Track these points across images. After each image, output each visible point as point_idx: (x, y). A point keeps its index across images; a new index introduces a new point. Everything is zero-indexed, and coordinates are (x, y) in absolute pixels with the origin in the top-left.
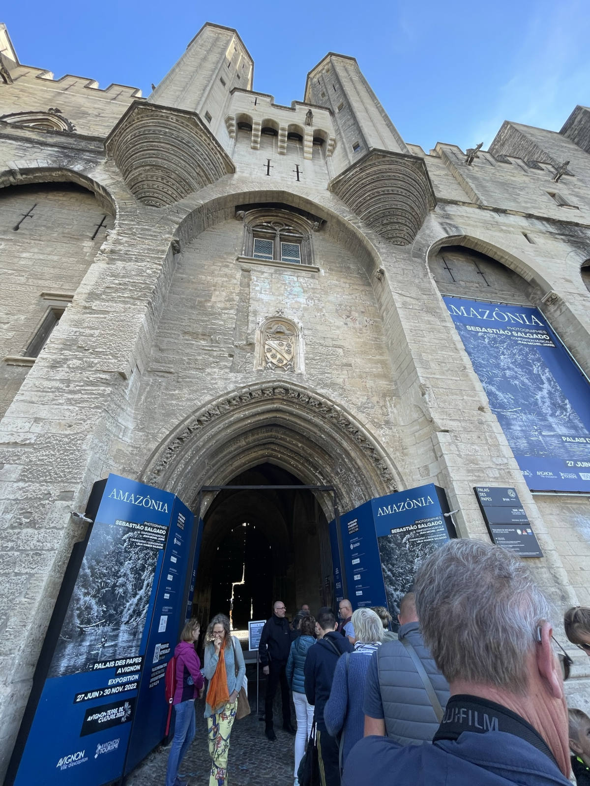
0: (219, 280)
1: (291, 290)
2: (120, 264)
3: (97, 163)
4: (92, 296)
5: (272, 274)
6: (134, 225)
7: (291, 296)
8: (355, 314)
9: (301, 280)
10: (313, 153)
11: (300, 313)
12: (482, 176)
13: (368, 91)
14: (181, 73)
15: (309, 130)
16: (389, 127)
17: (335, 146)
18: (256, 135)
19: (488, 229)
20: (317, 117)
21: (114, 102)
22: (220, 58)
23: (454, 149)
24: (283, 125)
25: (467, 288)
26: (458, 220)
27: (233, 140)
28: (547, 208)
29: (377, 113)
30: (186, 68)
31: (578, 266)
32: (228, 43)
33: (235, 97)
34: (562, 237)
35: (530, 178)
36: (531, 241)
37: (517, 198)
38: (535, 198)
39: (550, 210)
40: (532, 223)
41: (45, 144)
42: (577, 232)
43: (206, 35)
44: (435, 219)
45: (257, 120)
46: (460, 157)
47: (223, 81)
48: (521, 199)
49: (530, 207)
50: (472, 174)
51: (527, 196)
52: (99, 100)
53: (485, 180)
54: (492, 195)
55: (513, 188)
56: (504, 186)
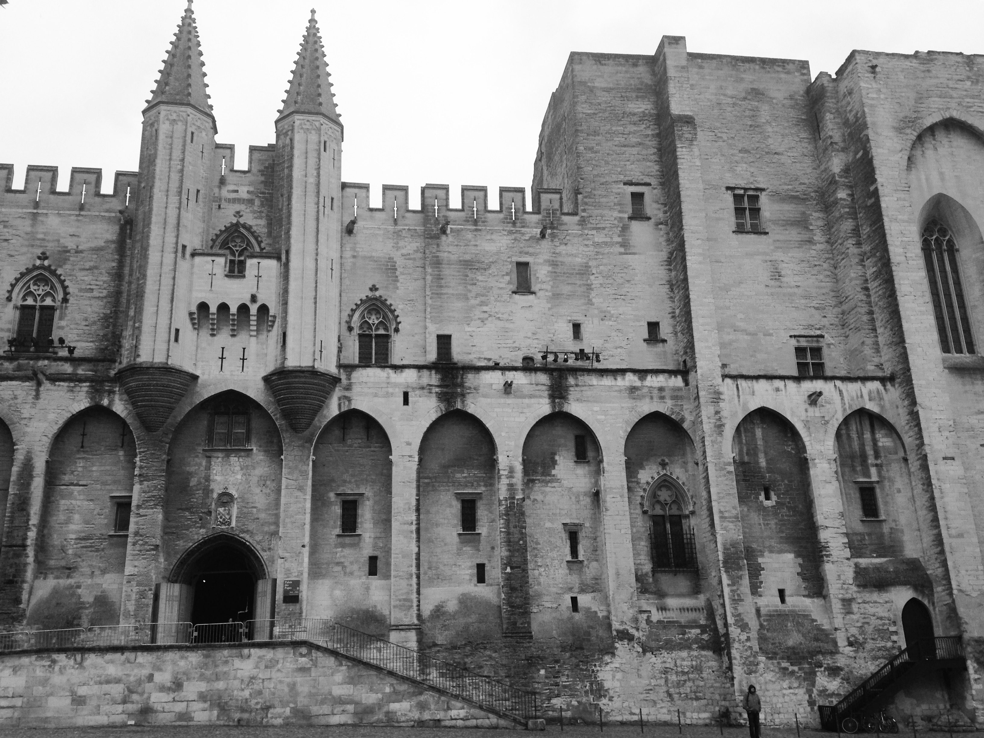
0: (193, 469)
1: (234, 469)
2: (145, 483)
3: (114, 392)
4: (139, 507)
5: (223, 458)
6: (145, 451)
7: (233, 475)
8: (268, 483)
9: (241, 460)
10: (258, 331)
11: (236, 487)
12: (450, 255)
13: (318, 212)
14: (151, 272)
15: (254, 309)
16: (315, 303)
17: (274, 322)
18: (213, 324)
19: (376, 395)
20: (264, 278)
21: (82, 213)
22: (179, 208)
23: (441, 193)
24: (233, 310)
25: (351, 446)
26: (356, 389)
27: (196, 332)
28: (496, 301)
29: (313, 273)
30: (154, 256)
31: (428, 426)
32: (184, 145)
33: (196, 270)
34: (437, 390)
35: (513, 237)
36: (406, 402)
37: (470, 291)
38: (492, 282)
39: (498, 304)
40: (420, 377)
41: (81, 380)
42: (457, 378)
43: (161, 137)
44: (337, 393)
45: (213, 309)
46: (441, 215)
47: (184, 247)
48: (475, 290)
49: (477, 305)
50: (438, 254)
51: (486, 281)
52: (70, 215)
53: (450, 263)
54: (442, 294)
55: (477, 269)
56: (466, 268)
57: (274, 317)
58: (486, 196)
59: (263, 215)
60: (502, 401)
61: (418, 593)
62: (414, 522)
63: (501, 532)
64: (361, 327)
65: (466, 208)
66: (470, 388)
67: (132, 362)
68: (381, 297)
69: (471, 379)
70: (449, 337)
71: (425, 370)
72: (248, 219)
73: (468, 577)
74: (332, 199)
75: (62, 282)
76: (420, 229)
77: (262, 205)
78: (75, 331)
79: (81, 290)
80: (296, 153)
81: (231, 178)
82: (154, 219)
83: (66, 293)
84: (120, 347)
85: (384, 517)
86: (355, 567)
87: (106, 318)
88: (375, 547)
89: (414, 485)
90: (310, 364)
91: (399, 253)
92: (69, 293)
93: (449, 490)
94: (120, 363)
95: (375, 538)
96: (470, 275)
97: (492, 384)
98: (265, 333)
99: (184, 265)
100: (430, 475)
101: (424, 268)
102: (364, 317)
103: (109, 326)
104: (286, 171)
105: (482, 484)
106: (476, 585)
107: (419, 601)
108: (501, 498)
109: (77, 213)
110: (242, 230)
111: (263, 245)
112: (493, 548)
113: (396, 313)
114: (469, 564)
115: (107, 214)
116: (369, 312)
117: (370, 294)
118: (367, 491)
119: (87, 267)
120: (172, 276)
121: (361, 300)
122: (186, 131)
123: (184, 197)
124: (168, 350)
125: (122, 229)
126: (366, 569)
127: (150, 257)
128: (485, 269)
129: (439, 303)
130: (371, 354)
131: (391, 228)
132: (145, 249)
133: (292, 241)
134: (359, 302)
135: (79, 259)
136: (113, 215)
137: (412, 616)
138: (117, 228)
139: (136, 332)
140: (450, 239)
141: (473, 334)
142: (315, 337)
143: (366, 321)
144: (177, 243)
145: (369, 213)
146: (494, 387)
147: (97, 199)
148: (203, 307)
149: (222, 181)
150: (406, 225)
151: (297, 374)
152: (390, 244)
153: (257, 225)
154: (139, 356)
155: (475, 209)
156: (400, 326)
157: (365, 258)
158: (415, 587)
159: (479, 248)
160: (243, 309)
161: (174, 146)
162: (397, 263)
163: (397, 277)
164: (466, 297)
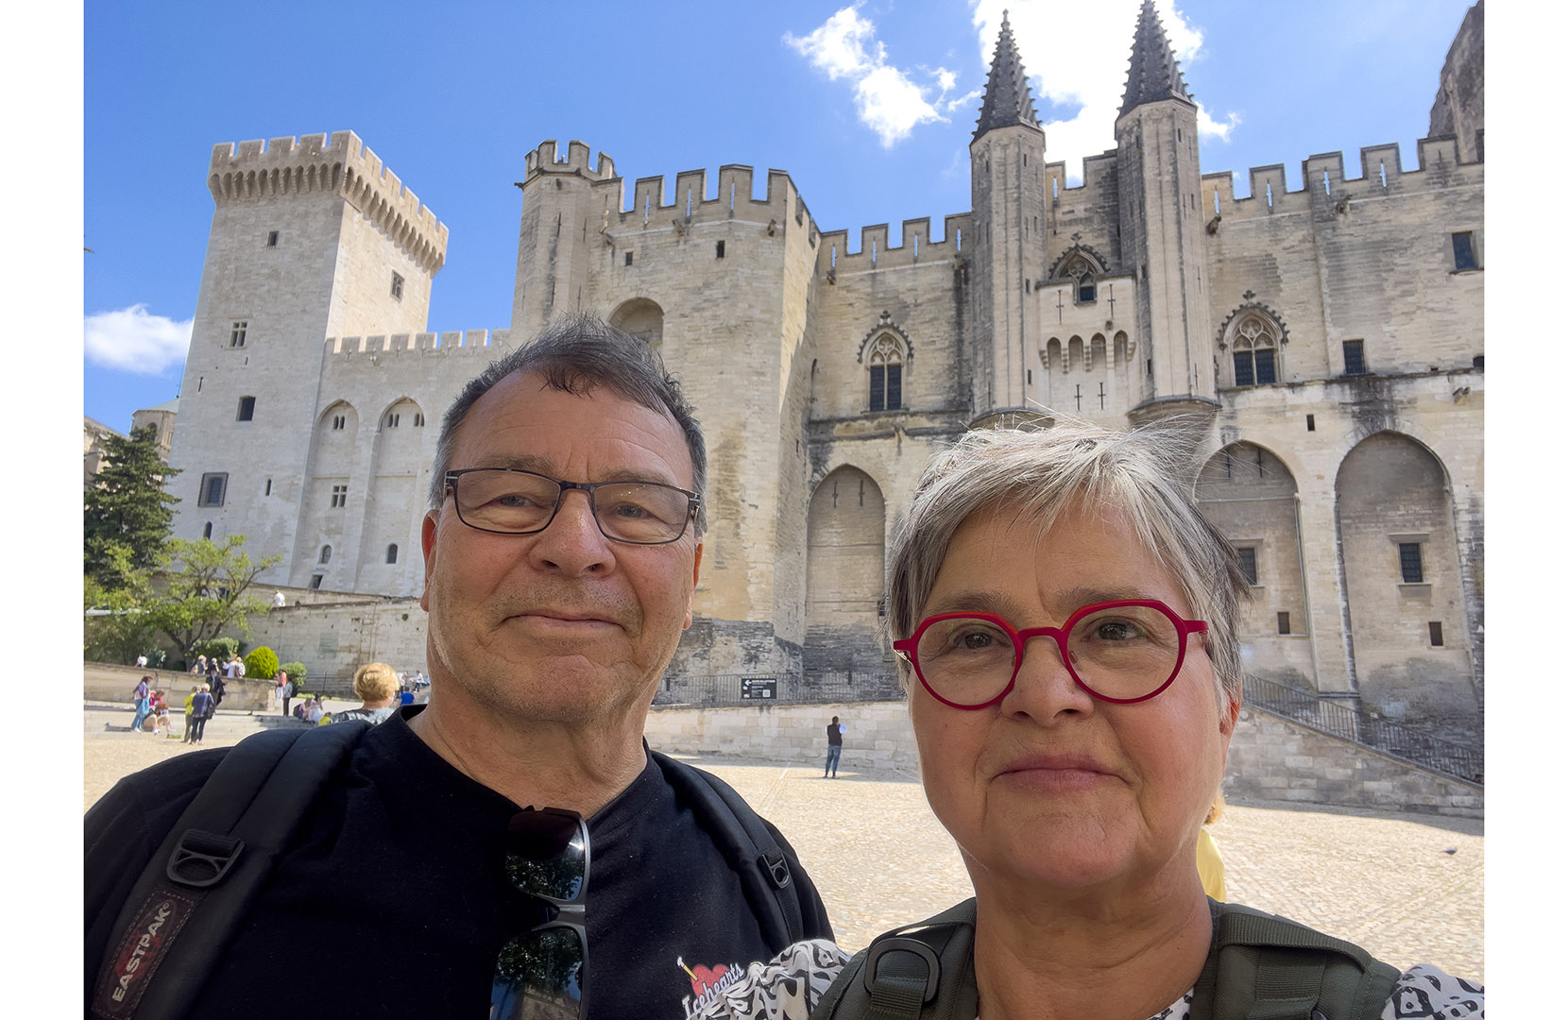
10: (1116, 362)
12: (1352, 238)
13: (1178, 214)
14: (998, 314)
15: (1110, 336)
16: (1185, 320)
17: (1133, 350)
18: (1065, 361)
19: (1270, 423)
20: (1117, 302)
21: (917, 265)
22: (1020, 240)
23: (1333, 163)
24: (1087, 341)
25: (1240, 484)
26: (1242, 417)
27: (1047, 371)
28: (1426, 287)
29: (1179, 285)
30: (999, 296)
31: (1345, 453)
32: (1019, 171)
33: (1042, 304)
34: (1356, 408)
35: (1444, 201)
36: (1311, 427)
37: (1386, 280)
38: (1419, 265)
39: (1429, 291)
40: (1328, 394)
41: (937, 434)
42: (1382, 391)
43: (994, 167)
44: (1218, 422)
45: (1065, 344)
46: (1334, 190)
47: (1028, 282)
48: (1392, 278)
49: (1398, 296)
50: (1335, 239)
51: (1409, 264)
52: (906, 270)
53: (1352, 248)
54: (1346, 289)
55: (1393, 250)
56: (1379, 252)
57: (1134, 344)
58: (1398, 154)
59: (1106, 231)
60: (1452, 414)
61: (1352, 655)
62: (1338, 572)
63: (1464, 582)
64: (1236, 344)
65: (1371, 175)
66: (1402, 402)
67: (988, 410)
68: (1259, 303)
69: (1401, 391)
70: (1361, 342)
71: (1334, 385)
72: (1088, 240)
73: (1418, 638)
74: (1192, 196)
75: (906, 338)
76: (1305, 213)
77: (1103, 221)
78: (924, 386)
79: (923, 344)
80: (1146, 150)
81: (1065, 198)
82: (995, 256)
83: (911, 349)
84: (972, 395)
85: (1292, 566)
86: (1260, 625)
87: (951, 368)
88: (1285, 601)
89: (1333, 527)
90: (1186, 392)
91: (1280, 247)
92: (912, 349)
93: (1380, 532)
94: (974, 412)
95: (1282, 592)
96: (1383, 259)
97: (1434, 395)
98: (1124, 363)
99: (1029, 300)
100: (1352, 514)
101: (1316, 259)
102: (1239, 331)
103: (954, 376)
104: (1135, 174)
105: (1428, 523)
106: (1429, 648)
107: (1354, 665)
108: (1462, 539)
109: (912, 266)
110: (1082, 253)
111: (1107, 266)
112: (1451, 603)
113: (1282, 322)
114: (1417, 622)
115: (941, 262)
116: (1246, 325)
117: (1244, 302)
118: (1268, 536)
119: (927, 320)
120: (1019, 314)
121: (1234, 311)
122: (1019, 154)
123: (1024, 226)
124: (1024, 393)
125: (957, 274)
126: (1276, 625)
127: (995, 297)
128: (1406, 249)
129: (1342, 302)
130: (1252, 373)
131: (1266, 218)
132: (989, 290)
133: (1150, 253)
134: (1231, 314)
135: (919, 312)
136: (946, 262)
137: (1345, 683)
138: (951, 274)
139: (989, 378)
140: (1351, 217)
141: (1396, 334)
142: (1188, 360)
143: (1242, 336)
144: (1021, 278)
145: (1236, 205)
146: (1437, 397)
147: (929, 248)
148: (1054, 343)
149: (1056, 205)
150: (1285, 212)
151: (1171, 404)
152: (1266, 238)
153: (1098, 245)
154: (994, 402)
155: (1383, 175)
156: (1288, 336)
157: (1233, 260)
158: (1346, 649)
159: (1394, 223)
160: (1098, 338)
161: (1008, 173)
162: (1279, 260)
163: (1279, 277)
164: (1381, 289)
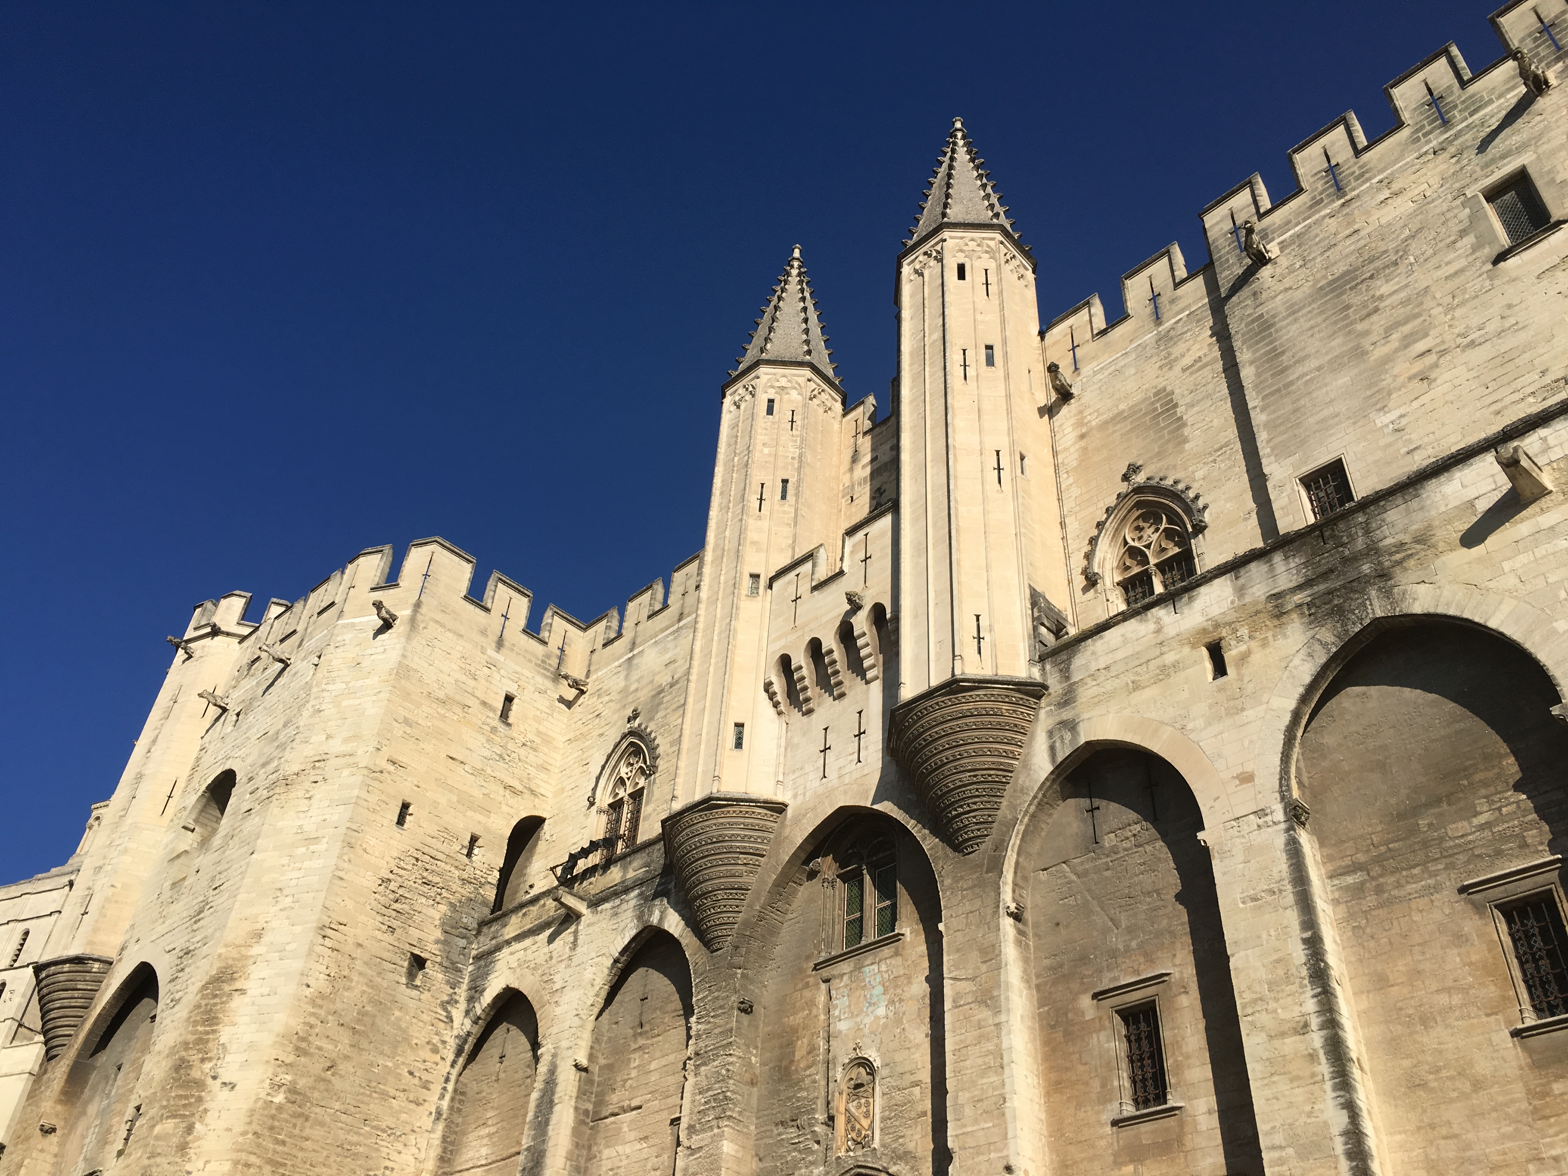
0: (799, 1018)
1: (871, 995)
2: (703, 1068)
4: (691, 1130)
5: (851, 972)
6: (707, 996)
7: (871, 1009)
9: (883, 968)
11: (877, 1040)
12: (1290, 294)
13: (946, 379)
15: (861, 623)
16: (950, 543)
18: (803, 689)
19: (1136, 687)
20: (874, 557)
21: (681, 624)
22: (742, 518)
23: (1242, 199)
24: (829, 642)
25: (1114, 850)
26: (1086, 693)
27: (782, 719)
28: (1450, 309)
30: (707, 616)
31: (1293, 705)
33: (773, 606)
34: (1302, 597)
36: (1220, 667)
37: (1367, 333)
38: (1422, 279)
39: (1458, 313)
40: (1243, 588)
41: (627, 890)
44: (1043, 722)
45: (799, 659)
47: (755, 577)
48: (1378, 322)
49: (1396, 351)
50: (1260, 310)
51: (1407, 286)
52: (667, 636)
53: (1293, 310)
54: (1291, 383)
55: (1372, 277)
56: (1342, 294)
64: (1121, 566)
65: (1307, 182)
66: (1401, 546)
68: (1149, 479)
70: (1337, 465)
71: (1253, 566)
75: (652, 743)
80: (908, 313)
81: (866, 445)
83: (654, 757)
89: (1289, 898)
91: (1177, 369)
92: (657, 758)
93: (1437, 888)
96: (1355, 301)
97: (1470, 503)
99: (750, 608)
100: (1361, 857)
102: (1126, 543)
109: (676, 628)
113: (1191, 494)
117: (1124, 488)
118: (1176, 963)
120: (728, 632)
121: (1107, 509)
122: (754, 402)
123: (754, 497)
124: (715, 766)
128: (1395, 263)
129: (1288, 409)
134: (1103, 517)
135: (672, 695)
140: (1284, 262)
141: (1403, 422)
142: (956, 611)
143: (1131, 549)
144: (737, 575)
145: (1100, 342)
148: (784, 663)
150: (1181, 310)
152: (1153, 366)
155: (1331, 169)
156: (1202, 518)
157: (1104, 425)
159: (1363, 233)
160: (844, 631)
161: (740, 434)
162: (1177, 392)
163: (1181, 418)
164: (1359, 353)
